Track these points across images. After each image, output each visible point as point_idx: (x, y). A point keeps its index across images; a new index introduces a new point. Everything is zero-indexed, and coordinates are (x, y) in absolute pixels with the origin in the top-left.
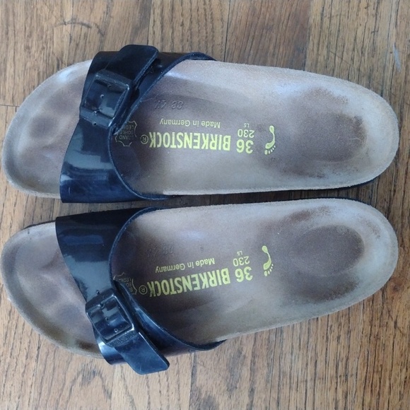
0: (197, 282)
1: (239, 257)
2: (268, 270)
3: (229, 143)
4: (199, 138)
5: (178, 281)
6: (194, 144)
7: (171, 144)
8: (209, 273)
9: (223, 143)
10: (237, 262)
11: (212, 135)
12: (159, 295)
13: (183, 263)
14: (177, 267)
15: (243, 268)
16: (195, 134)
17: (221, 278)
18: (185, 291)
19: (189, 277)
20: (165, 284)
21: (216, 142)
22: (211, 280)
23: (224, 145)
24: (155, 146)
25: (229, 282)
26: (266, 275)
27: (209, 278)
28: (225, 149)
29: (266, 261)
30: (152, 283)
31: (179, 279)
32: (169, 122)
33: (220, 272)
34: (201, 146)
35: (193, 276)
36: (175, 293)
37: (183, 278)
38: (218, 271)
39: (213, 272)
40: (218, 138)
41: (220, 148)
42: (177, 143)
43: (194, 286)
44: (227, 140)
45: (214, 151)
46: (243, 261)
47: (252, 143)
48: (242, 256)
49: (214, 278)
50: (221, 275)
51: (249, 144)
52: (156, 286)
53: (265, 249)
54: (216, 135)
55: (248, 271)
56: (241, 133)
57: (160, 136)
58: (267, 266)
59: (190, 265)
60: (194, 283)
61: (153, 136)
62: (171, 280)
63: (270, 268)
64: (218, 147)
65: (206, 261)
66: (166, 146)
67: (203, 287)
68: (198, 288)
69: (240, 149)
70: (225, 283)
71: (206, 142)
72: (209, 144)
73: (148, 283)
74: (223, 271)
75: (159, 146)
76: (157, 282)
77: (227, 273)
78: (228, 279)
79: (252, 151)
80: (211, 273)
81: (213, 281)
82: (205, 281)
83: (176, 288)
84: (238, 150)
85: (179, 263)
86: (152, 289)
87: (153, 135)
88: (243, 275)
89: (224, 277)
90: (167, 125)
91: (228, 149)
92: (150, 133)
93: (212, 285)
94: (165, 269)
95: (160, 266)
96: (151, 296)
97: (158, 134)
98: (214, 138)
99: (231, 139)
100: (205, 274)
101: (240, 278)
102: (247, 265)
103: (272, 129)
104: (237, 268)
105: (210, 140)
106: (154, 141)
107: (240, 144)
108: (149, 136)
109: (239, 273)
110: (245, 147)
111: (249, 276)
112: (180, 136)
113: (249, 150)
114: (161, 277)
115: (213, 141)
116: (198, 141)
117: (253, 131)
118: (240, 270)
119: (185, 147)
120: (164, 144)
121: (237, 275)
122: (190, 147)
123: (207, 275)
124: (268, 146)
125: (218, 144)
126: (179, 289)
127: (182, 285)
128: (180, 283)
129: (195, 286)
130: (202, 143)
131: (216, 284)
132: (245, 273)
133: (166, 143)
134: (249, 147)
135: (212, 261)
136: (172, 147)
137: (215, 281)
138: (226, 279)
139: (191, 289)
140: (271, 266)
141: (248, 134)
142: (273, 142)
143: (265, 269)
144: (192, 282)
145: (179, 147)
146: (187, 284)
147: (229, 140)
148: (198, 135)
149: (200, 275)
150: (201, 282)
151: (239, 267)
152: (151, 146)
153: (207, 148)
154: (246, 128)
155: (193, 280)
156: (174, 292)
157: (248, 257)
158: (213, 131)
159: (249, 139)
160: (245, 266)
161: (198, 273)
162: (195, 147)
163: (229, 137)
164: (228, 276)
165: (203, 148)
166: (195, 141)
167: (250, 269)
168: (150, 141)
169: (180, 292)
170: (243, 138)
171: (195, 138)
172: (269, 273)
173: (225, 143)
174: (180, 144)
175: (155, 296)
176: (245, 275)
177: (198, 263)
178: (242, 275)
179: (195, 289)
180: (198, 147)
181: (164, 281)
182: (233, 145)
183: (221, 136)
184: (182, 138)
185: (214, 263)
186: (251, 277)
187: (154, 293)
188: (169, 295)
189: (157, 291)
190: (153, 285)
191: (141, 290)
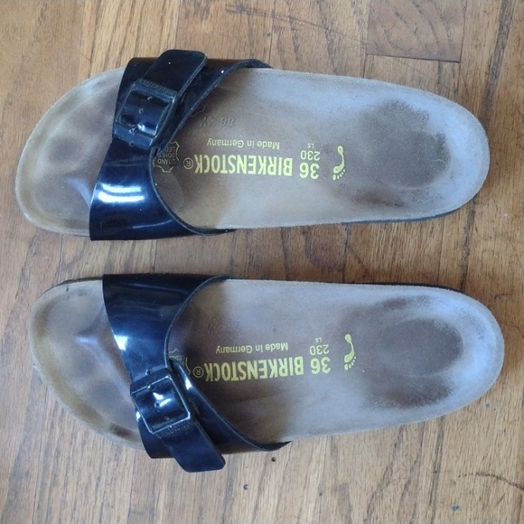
0: (265, 369)
1: (318, 344)
2: (350, 363)
3: (290, 167)
4: (255, 161)
5: (242, 367)
6: (249, 168)
7: (221, 168)
8: (280, 360)
9: (283, 167)
10: (314, 350)
11: (270, 158)
12: (217, 380)
14: (243, 349)
15: (320, 358)
16: (250, 157)
17: (294, 367)
18: (249, 378)
19: (255, 363)
20: (226, 368)
21: (275, 166)
22: (281, 369)
23: (285, 169)
24: (201, 172)
25: (302, 373)
26: (346, 369)
27: (279, 366)
28: (286, 174)
29: (348, 352)
30: (211, 365)
31: (243, 363)
32: (219, 142)
33: (293, 360)
34: (257, 171)
35: (260, 362)
36: (237, 379)
37: (249, 363)
38: (291, 359)
39: (285, 360)
40: (278, 161)
41: (280, 174)
42: (228, 167)
43: (261, 373)
44: (288, 163)
45: (273, 176)
46: (322, 350)
47: (318, 167)
48: (321, 344)
49: (285, 367)
50: (293, 363)
51: (314, 168)
52: (215, 370)
53: (348, 338)
54: (275, 158)
55: (326, 362)
56: (304, 155)
57: (208, 159)
58: (348, 358)
59: (259, 348)
60: (261, 370)
61: (199, 160)
62: (234, 364)
63: (352, 361)
64: (277, 172)
65: (277, 346)
66: (215, 171)
67: (271, 376)
68: (265, 376)
69: (304, 174)
70: (298, 373)
71: (263, 165)
72: (267, 167)
73: (205, 365)
74: (296, 359)
75: (206, 171)
76: (216, 365)
77: (301, 362)
78: (302, 369)
79: (317, 176)
80: (283, 361)
81: (283, 371)
82: (274, 368)
83: (239, 374)
84: (301, 175)
85: (245, 345)
86: (210, 372)
87: (199, 158)
88: (320, 366)
89: (297, 366)
90: (216, 147)
91: (290, 174)
92: (196, 156)
93: (282, 375)
94: (227, 349)
95: (222, 346)
96: (207, 380)
97: (206, 156)
98: (273, 161)
99: (293, 163)
100: (275, 361)
101: (315, 370)
102: (326, 355)
103: (340, 150)
104: (314, 357)
105: (268, 163)
106: (200, 166)
107: (304, 168)
108: (194, 160)
109: (315, 363)
110: (310, 172)
111: (326, 369)
112: (232, 160)
113: (315, 175)
114: (222, 359)
115: (271, 165)
116: (254, 165)
117: (319, 153)
118: (316, 360)
119: (238, 172)
120: (213, 169)
121: (312, 366)
122: (245, 172)
123: (278, 362)
124: (337, 170)
125: (277, 168)
126: (242, 375)
127: (246, 371)
128: (245, 368)
129: (263, 373)
130: (258, 167)
131: (286, 374)
132: (323, 364)
133: (216, 168)
134: (314, 172)
135: (284, 346)
136: (222, 172)
137: (286, 371)
138: (299, 370)
139: (256, 376)
141: (313, 156)
142: (343, 165)
143: (346, 362)
144: (258, 368)
145: (231, 172)
146: (252, 370)
147: (291, 163)
148: (254, 157)
149: (270, 361)
150: (269, 370)
151: (317, 356)
152: (196, 172)
153: (264, 173)
154: (310, 149)
155: (260, 366)
156: (235, 378)
157: (327, 346)
158: (272, 153)
159: (314, 161)
160: (323, 356)
161: (267, 359)
162: (250, 172)
163: (291, 160)
164: (301, 366)
165: (259, 173)
166: (250, 165)
167: (328, 360)
168: (196, 165)
169: (243, 378)
170: (306, 161)
171: (250, 161)
172: (350, 367)
173: (286, 167)
174: (232, 169)
175: (212, 380)
176: (321, 367)
177: (268, 347)
178: (318, 367)
179: (262, 377)
180: (254, 172)
181: (225, 364)
182: (296, 169)
183: (281, 159)
184: (234, 162)
185: (287, 349)
186: (329, 369)
187: (212, 377)
188: (229, 381)
189: (215, 375)
190: (211, 368)
191: (196, 372)
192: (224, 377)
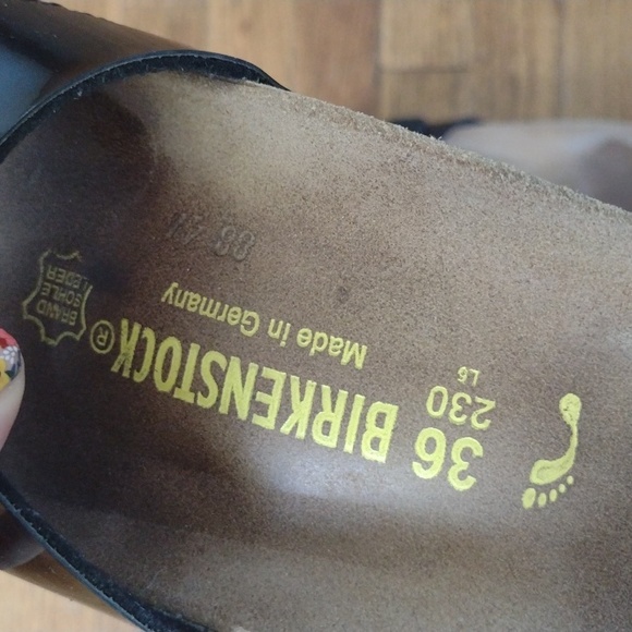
0: (273, 401)
1: (462, 388)
2: (546, 488)
5: (214, 366)
10: (442, 402)
12: (139, 378)
13: (260, 310)
14: (234, 316)
15: (453, 432)
17: (362, 428)
18: (224, 409)
19: (253, 369)
20: (170, 352)
22: (320, 418)
25: (380, 456)
27: (317, 407)
29: (556, 452)
30: (137, 328)
31: (220, 358)
33: (366, 407)
35: (269, 373)
36: (189, 398)
37: (235, 363)
38: (360, 399)
39: (343, 394)
43: (258, 408)
46: (467, 409)
48: (472, 391)
49: (336, 419)
50: (363, 417)
52: (142, 343)
58: (549, 471)
59: (278, 331)
60: (261, 397)
62: (194, 349)
63: (556, 484)
65: (335, 344)
67: (285, 429)
70: (367, 452)
73: (125, 323)
74: (378, 407)
76: (149, 334)
77: (390, 422)
78: (385, 445)
80: (334, 396)
81: (327, 426)
82: (300, 409)
83: (199, 386)
85: (245, 305)
86: (128, 347)
89: (372, 430)
93: (318, 437)
94: (193, 301)
95: (184, 286)
96: (115, 368)
100: (311, 386)
101: (427, 465)
102: (473, 433)
104: (435, 423)
109: (431, 445)
111: (462, 475)
114: (168, 322)
118: (438, 435)
121: (420, 448)
123: (318, 394)
126: (206, 393)
128: (219, 375)
129: (261, 409)
131: (331, 441)
132: (456, 455)
135: (354, 354)
137: (335, 431)
138: (375, 443)
140: (563, 480)
143: (534, 479)
144: (256, 389)
146: (238, 389)
150: (286, 408)
151: (441, 423)
155: (264, 385)
156: (184, 394)
157: (490, 405)
160: (465, 431)
161: (290, 372)
164: (385, 435)
167: (478, 450)
169: (206, 402)
172: (542, 501)
175: (126, 374)
177: (304, 337)
178: (438, 458)
179: (258, 420)
181: (172, 343)
185: (359, 364)
186: (471, 480)
187: (128, 365)
188: (168, 396)
189: (137, 363)
190: (135, 338)
191: (97, 333)
192: (158, 376)
